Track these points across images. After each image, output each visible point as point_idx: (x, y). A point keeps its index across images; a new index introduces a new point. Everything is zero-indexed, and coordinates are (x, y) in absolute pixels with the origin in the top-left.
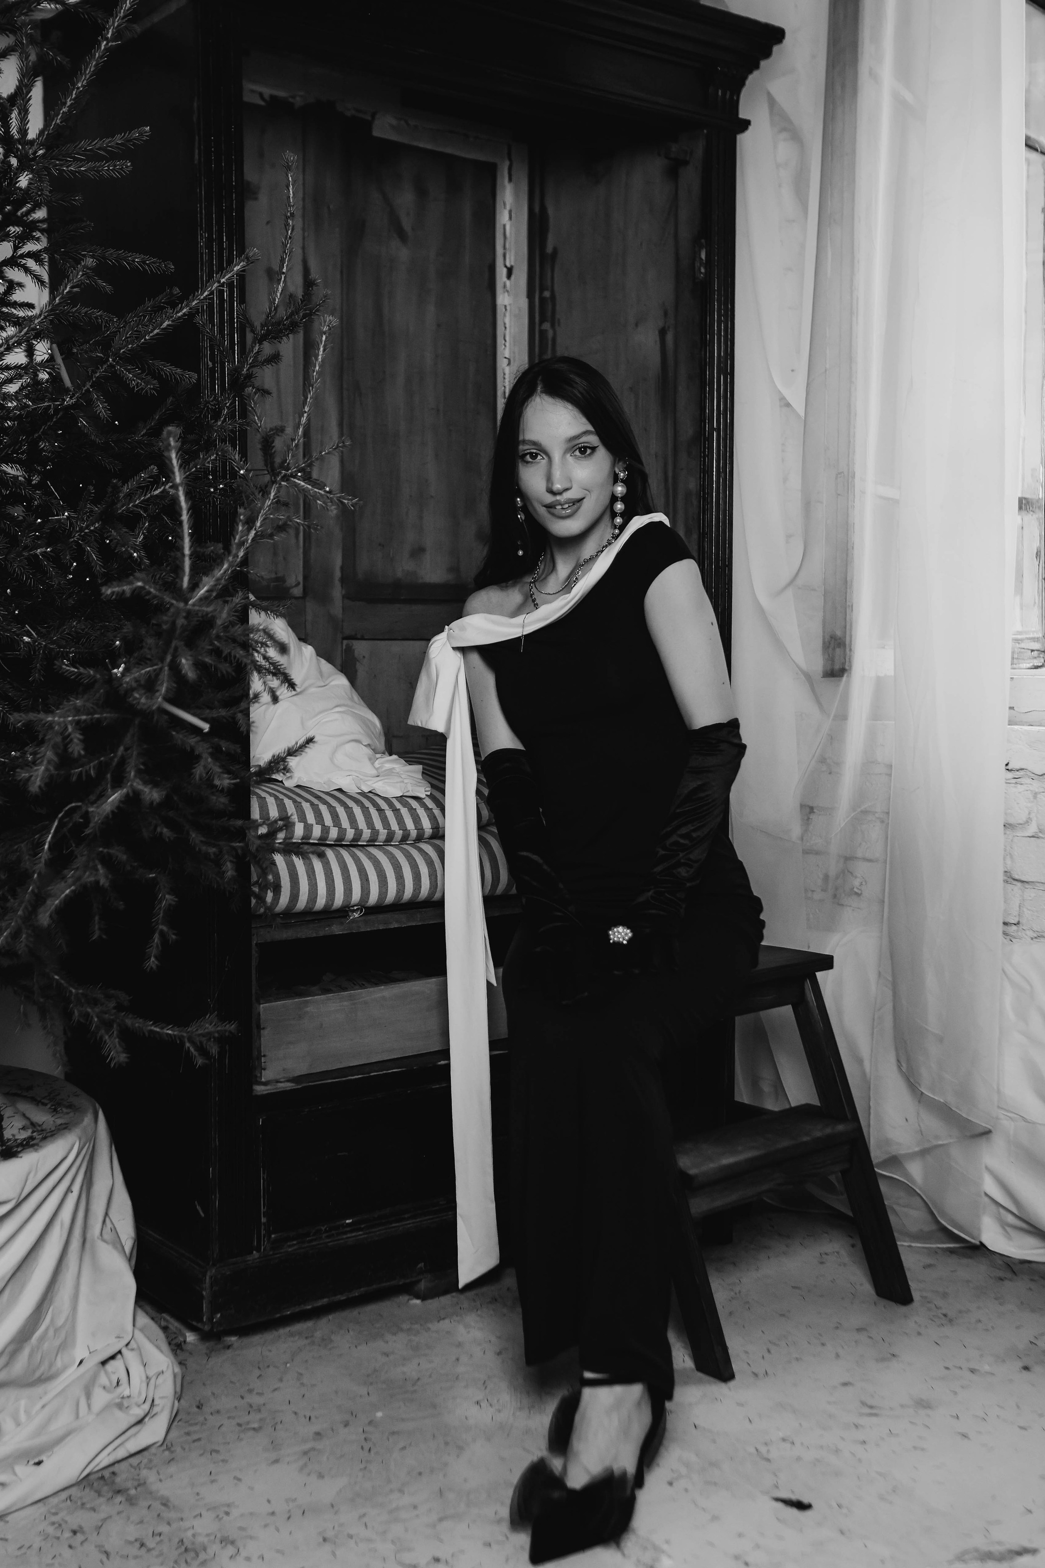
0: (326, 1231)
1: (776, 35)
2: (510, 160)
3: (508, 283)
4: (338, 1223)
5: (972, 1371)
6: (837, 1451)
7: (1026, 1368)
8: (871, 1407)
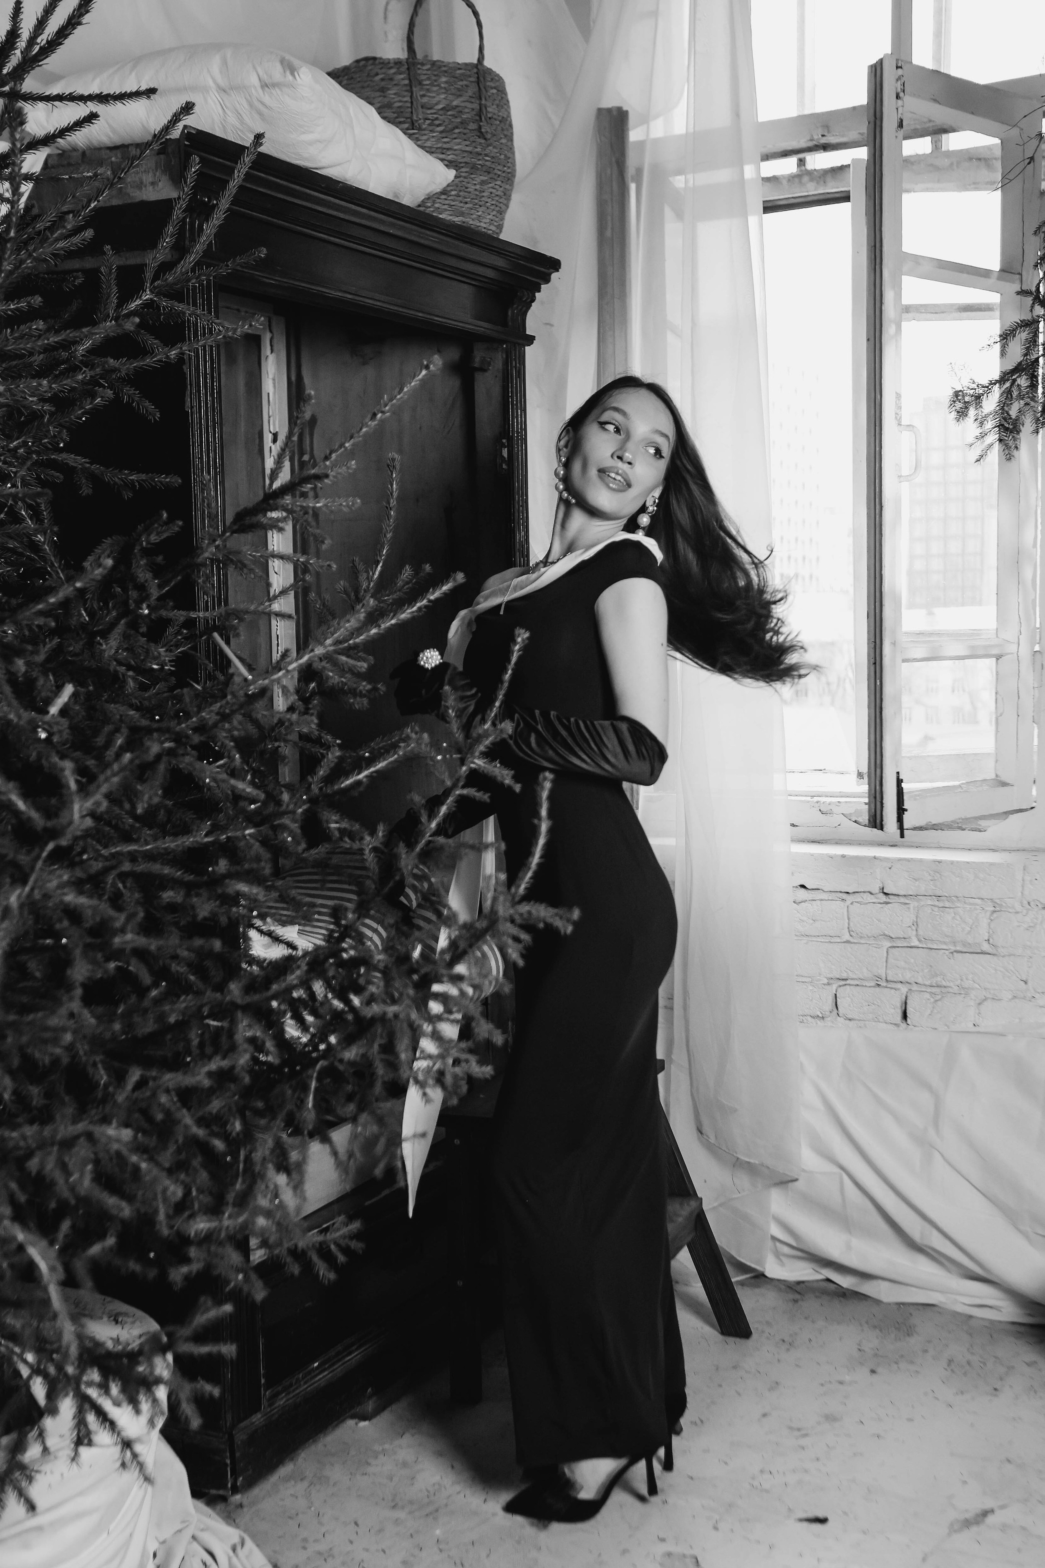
0: (303, 1378)
1: (555, 264)
2: (271, 331)
3: (273, 447)
4: (310, 1368)
5: (841, 1383)
6: (806, 1471)
7: (873, 1372)
8: (799, 1430)
